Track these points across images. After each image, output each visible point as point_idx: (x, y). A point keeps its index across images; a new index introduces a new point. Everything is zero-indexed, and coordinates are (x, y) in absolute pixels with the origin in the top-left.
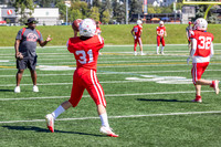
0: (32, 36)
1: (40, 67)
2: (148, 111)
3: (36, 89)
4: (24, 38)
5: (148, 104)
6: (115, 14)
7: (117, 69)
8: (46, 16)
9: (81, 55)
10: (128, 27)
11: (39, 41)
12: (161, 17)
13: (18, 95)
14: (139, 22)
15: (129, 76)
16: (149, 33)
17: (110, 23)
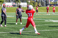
0: (20, 10)
1: (22, 18)
2: (51, 29)
3: (21, 23)
4: (18, 10)
5: (51, 27)
6: (42, 4)
7: (42, 18)
8: (24, 5)
9: (29, 14)
10: (45, 8)
11: (22, 11)
12: (54, 5)
13: (17, 25)
14: (48, 6)
15: (46, 20)
16: (51, 9)
17: (40, 6)
